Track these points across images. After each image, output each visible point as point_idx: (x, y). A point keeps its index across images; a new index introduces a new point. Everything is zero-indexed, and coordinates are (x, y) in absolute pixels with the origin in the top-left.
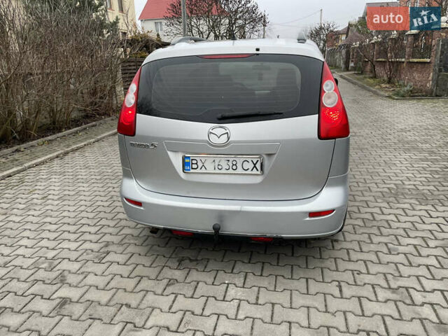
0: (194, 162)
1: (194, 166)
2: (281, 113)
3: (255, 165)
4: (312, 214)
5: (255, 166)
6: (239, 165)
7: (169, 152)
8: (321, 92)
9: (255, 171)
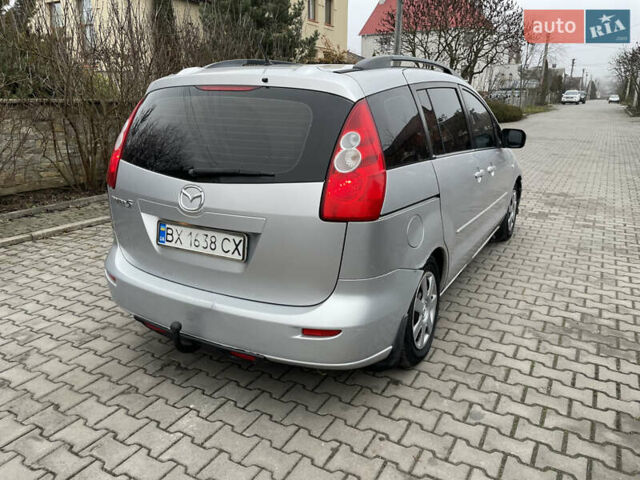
0: (170, 232)
1: (170, 238)
2: (273, 176)
3: (237, 246)
4: (307, 332)
5: (237, 249)
6: (218, 244)
7: (142, 214)
8: (336, 148)
9: (236, 256)
